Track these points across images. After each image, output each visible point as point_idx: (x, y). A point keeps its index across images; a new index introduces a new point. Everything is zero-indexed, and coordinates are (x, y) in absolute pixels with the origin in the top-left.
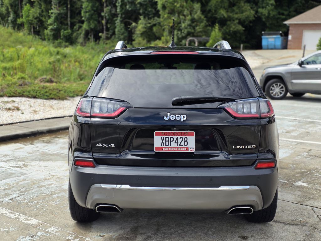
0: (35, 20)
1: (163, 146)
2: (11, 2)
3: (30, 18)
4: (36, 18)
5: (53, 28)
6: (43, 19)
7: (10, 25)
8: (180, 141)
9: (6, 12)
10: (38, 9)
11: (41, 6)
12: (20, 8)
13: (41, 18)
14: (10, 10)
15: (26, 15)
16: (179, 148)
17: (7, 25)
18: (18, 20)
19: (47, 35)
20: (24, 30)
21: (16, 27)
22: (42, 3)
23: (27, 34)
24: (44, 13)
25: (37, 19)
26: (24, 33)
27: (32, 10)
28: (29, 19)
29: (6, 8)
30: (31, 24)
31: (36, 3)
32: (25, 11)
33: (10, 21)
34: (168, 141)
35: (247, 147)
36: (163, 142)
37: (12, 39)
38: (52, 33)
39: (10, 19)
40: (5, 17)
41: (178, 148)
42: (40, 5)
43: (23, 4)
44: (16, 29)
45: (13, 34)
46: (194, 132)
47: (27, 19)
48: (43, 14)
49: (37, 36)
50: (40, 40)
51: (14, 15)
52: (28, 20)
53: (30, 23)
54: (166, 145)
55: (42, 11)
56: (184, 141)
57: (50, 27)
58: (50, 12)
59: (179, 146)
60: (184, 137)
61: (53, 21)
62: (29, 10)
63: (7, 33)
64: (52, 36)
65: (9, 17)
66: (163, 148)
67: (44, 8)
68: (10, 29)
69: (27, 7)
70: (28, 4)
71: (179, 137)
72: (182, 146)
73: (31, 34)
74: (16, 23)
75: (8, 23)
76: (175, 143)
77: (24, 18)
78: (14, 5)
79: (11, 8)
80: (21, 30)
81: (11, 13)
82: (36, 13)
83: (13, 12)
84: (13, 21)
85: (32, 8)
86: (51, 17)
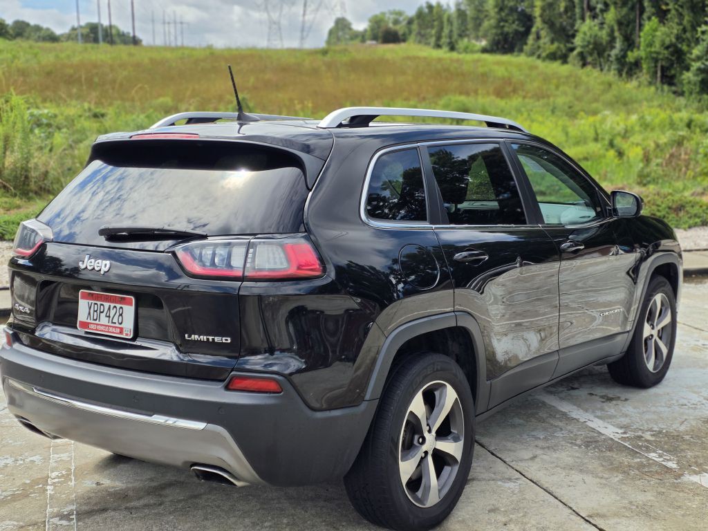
0: (666, 52)
1: (89, 321)
2: (619, 17)
3: (655, 47)
4: (667, 48)
5: (702, 66)
6: (685, 48)
7: (614, 67)
8: (113, 312)
9: (608, 38)
10: (674, 25)
11: (683, 19)
12: (637, 28)
13: (680, 46)
14: (617, 34)
15: (647, 42)
16: (111, 326)
17: (606, 68)
18: (629, 53)
19: (689, 82)
20: (640, 74)
21: (625, 70)
22: (685, 12)
23: (646, 83)
24: (688, 35)
25: (671, 49)
26: (640, 82)
27: (663, 29)
28: (653, 49)
29: (609, 30)
30: (656, 60)
31: (673, 12)
32: (645, 34)
33: (613, 58)
34: (96, 311)
35: (213, 339)
36: (89, 314)
37: (608, 97)
38: (699, 78)
39: (614, 52)
40: (604, 51)
41: (109, 326)
42: (681, 15)
43: (643, 20)
44: (624, 75)
45: (614, 87)
46: (132, 297)
47: (649, 49)
48: (684, 36)
49: (666, 87)
50: (672, 96)
51: (623, 44)
52: (651, 52)
53: (653, 58)
54: (94, 320)
55: (684, 30)
56: (118, 314)
57: (696, 65)
58: (699, 29)
59: (110, 324)
60: (118, 306)
61: (705, 50)
62: (655, 30)
63: (602, 83)
64: (698, 84)
65: (613, 47)
66: (89, 323)
67: (689, 21)
68: (611, 75)
69: (651, 23)
70: (653, 18)
71: (112, 305)
72: (115, 323)
73: (655, 84)
74: (625, 62)
75: (609, 63)
76: (106, 316)
77: (642, 48)
78: (625, 22)
79: (620, 29)
80: (635, 76)
81: (618, 40)
82: (668, 36)
83: (621, 37)
84: (619, 56)
85: (662, 25)
86: (701, 42)
